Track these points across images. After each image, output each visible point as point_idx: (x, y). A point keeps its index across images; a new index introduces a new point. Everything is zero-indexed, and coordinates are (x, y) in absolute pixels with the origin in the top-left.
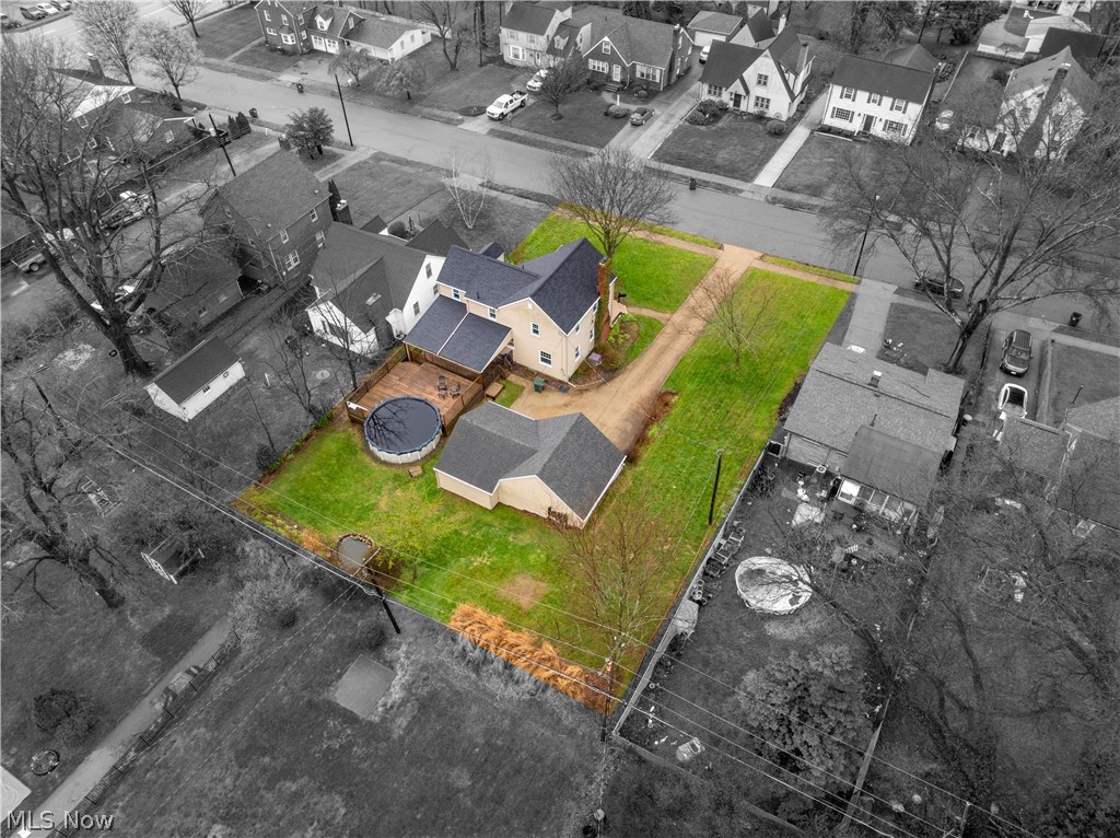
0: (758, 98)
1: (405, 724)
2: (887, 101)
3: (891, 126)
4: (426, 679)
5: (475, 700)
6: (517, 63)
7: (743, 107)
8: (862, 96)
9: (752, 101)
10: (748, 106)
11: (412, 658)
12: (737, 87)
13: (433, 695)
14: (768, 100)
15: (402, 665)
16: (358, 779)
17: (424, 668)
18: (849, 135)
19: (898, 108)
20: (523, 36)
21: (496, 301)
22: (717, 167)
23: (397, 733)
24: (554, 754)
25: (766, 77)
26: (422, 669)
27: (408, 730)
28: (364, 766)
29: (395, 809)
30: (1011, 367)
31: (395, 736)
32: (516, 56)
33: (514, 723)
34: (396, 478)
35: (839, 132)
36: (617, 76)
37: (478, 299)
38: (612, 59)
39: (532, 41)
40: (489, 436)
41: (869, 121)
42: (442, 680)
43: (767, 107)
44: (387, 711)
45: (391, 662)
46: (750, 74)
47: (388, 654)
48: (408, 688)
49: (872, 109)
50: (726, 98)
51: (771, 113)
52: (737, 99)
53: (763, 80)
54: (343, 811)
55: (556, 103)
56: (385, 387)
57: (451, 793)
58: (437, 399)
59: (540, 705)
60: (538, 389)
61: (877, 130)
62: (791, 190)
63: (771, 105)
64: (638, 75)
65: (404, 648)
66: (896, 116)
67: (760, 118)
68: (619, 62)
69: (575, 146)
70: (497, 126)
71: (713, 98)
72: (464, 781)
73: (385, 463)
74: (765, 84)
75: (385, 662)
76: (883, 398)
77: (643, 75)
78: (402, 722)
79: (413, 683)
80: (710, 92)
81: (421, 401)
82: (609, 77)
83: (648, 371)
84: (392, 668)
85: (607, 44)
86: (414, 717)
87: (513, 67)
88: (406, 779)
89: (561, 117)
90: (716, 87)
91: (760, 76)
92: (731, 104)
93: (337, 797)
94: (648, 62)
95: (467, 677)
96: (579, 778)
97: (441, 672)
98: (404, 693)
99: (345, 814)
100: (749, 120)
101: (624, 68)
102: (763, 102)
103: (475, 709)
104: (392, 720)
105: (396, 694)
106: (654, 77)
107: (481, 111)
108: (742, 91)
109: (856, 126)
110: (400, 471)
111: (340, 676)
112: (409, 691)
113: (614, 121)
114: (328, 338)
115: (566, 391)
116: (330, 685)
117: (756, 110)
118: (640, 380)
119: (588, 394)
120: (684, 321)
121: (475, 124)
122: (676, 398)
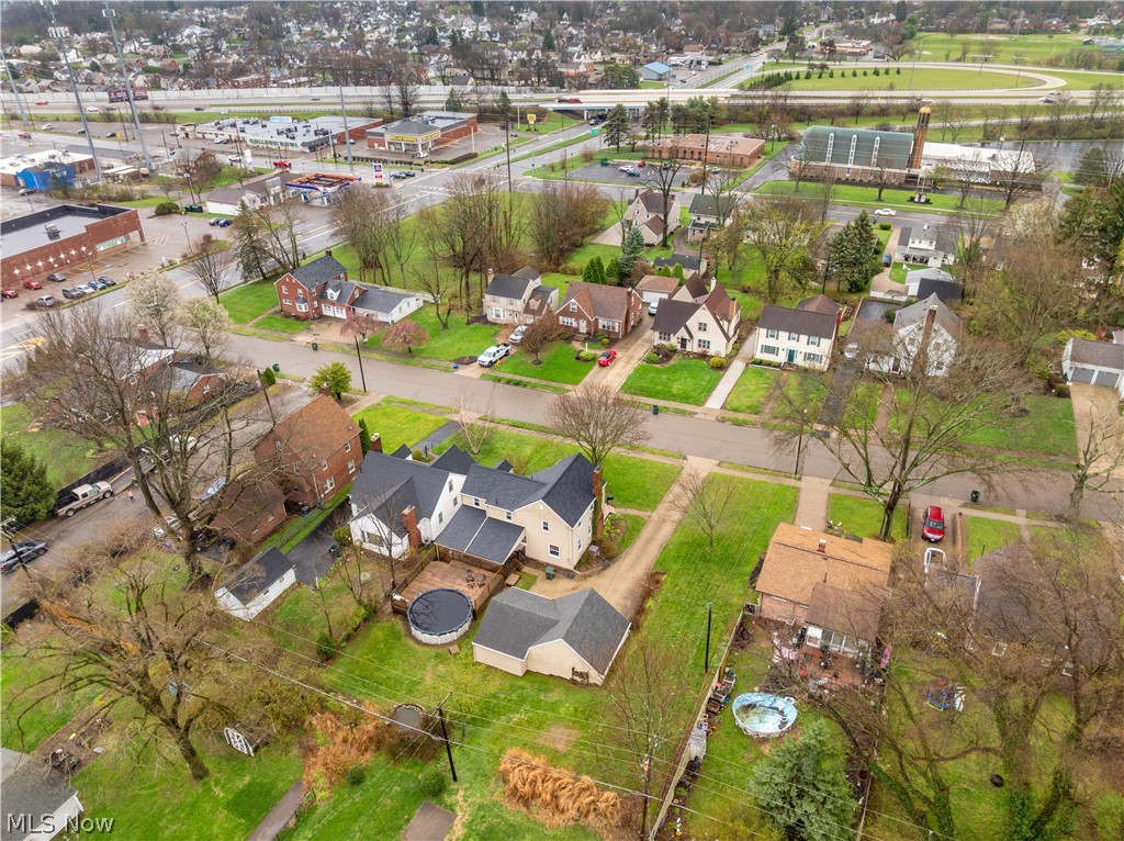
0: (700, 341)
2: (804, 338)
3: (808, 357)
4: (483, 817)
5: (528, 830)
6: (498, 322)
7: (689, 348)
8: (783, 335)
9: (696, 343)
10: (693, 347)
11: (470, 800)
12: (682, 333)
13: (491, 830)
14: (709, 342)
15: (461, 807)
17: (481, 807)
18: (777, 366)
19: (813, 343)
20: (503, 300)
21: (512, 506)
22: (674, 395)
25: (705, 325)
26: (478, 809)
30: (930, 535)
32: (498, 316)
34: (437, 656)
35: (769, 364)
36: (583, 328)
37: (497, 504)
38: (578, 316)
39: (512, 304)
40: (518, 613)
41: (791, 355)
42: (497, 816)
43: (708, 347)
45: (451, 805)
46: (692, 323)
47: (448, 799)
48: (469, 825)
49: (793, 345)
50: (674, 341)
51: (711, 352)
52: (683, 342)
53: (703, 327)
55: (535, 351)
56: (421, 582)
58: (466, 589)
59: (583, 828)
60: (549, 577)
61: (799, 361)
62: (736, 410)
63: (711, 346)
64: (600, 327)
65: (461, 793)
66: (813, 349)
67: (704, 356)
68: (584, 317)
69: (555, 384)
70: (486, 371)
71: (664, 342)
73: (426, 644)
74: (705, 330)
75: (446, 806)
76: (830, 561)
77: (604, 327)
79: (472, 821)
80: (660, 338)
81: (453, 591)
82: (577, 330)
83: (639, 558)
84: (453, 811)
85: (574, 304)
87: (496, 324)
89: (540, 363)
90: (666, 334)
91: (701, 324)
92: (679, 346)
94: (608, 316)
95: (519, 812)
97: (496, 810)
98: (466, 830)
100: (694, 358)
101: (589, 322)
102: (704, 344)
105: (459, 831)
106: (614, 328)
107: (473, 360)
108: (687, 336)
109: (782, 358)
110: (440, 651)
111: (408, 820)
112: (470, 828)
113: (584, 364)
114: (367, 546)
115: (572, 577)
116: (401, 828)
117: (699, 350)
118: (633, 565)
119: (592, 579)
120: (664, 516)
121: (468, 370)
122: (664, 578)
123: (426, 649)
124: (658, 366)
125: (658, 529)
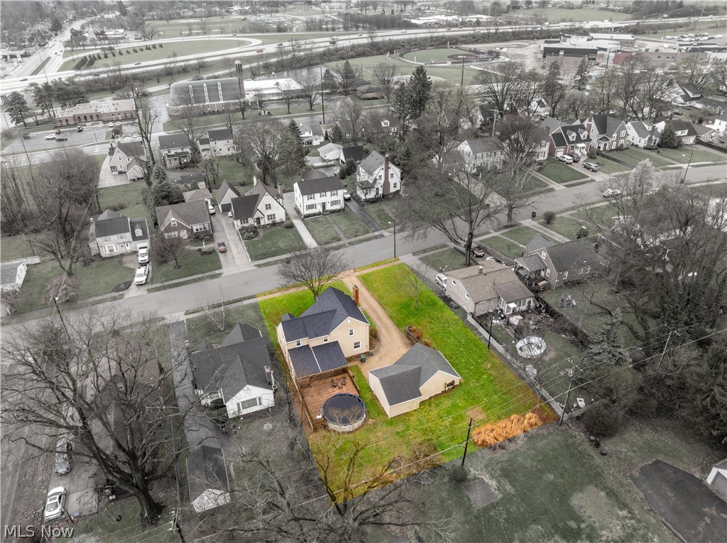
0: (268, 216)
1: (510, 487)
2: (328, 193)
3: (333, 203)
4: (493, 469)
5: (516, 456)
6: (115, 254)
7: (262, 223)
8: (317, 195)
9: (266, 218)
10: (264, 221)
11: (479, 469)
12: (257, 215)
13: (503, 470)
14: (274, 215)
15: (479, 474)
16: (527, 515)
17: (486, 467)
18: (319, 214)
19: (334, 194)
20: (114, 238)
21: (326, 331)
22: (286, 250)
23: (513, 491)
24: (556, 444)
25: (269, 205)
27: (514, 486)
28: (522, 510)
29: (550, 506)
30: (480, 254)
31: (514, 493)
32: (111, 251)
33: (535, 450)
34: (368, 430)
35: (314, 215)
36: (184, 234)
39: (122, 238)
40: (399, 377)
41: (324, 205)
42: (497, 464)
43: (274, 218)
44: (499, 490)
45: (475, 477)
46: (261, 206)
47: (469, 477)
48: (492, 477)
49: (324, 199)
50: (251, 221)
51: (278, 220)
52: (258, 220)
53: (268, 207)
54: (540, 527)
57: (552, 483)
58: (339, 391)
60: (363, 361)
61: (329, 207)
62: (328, 243)
63: (276, 216)
64: (195, 231)
65: (472, 469)
66: (335, 198)
67: (274, 224)
68: (183, 228)
69: (207, 274)
70: (147, 287)
71: (246, 225)
72: (551, 477)
73: (355, 430)
74: (270, 208)
75: (473, 480)
76: (488, 275)
77: (197, 230)
78: (508, 487)
79: (491, 474)
80: (241, 223)
81: (335, 396)
82: (179, 239)
83: (386, 328)
84: (478, 478)
85: (173, 221)
86: (509, 481)
87: (112, 257)
88: (538, 496)
89: (180, 267)
90: (245, 219)
91: (266, 205)
92: (256, 224)
93: (531, 526)
94: (199, 222)
95: (503, 453)
97: (493, 462)
98: (494, 480)
99: (542, 527)
100: (268, 228)
101: (188, 230)
102: (272, 217)
103: (520, 459)
104: (505, 490)
105: (493, 483)
106: (205, 228)
107: (129, 284)
108: (261, 216)
109: (319, 209)
110: (366, 427)
111: (469, 500)
112: (494, 478)
113: (210, 255)
114: (245, 412)
115: (372, 355)
116: (471, 505)
117: (270, 222)
118: (389, 332)
119: (381, 349)
120: (369, 304)
121: (133, 292)
122: (414, 327)
123: (358, 432)
124: (256, 239)
125: (375, 312)
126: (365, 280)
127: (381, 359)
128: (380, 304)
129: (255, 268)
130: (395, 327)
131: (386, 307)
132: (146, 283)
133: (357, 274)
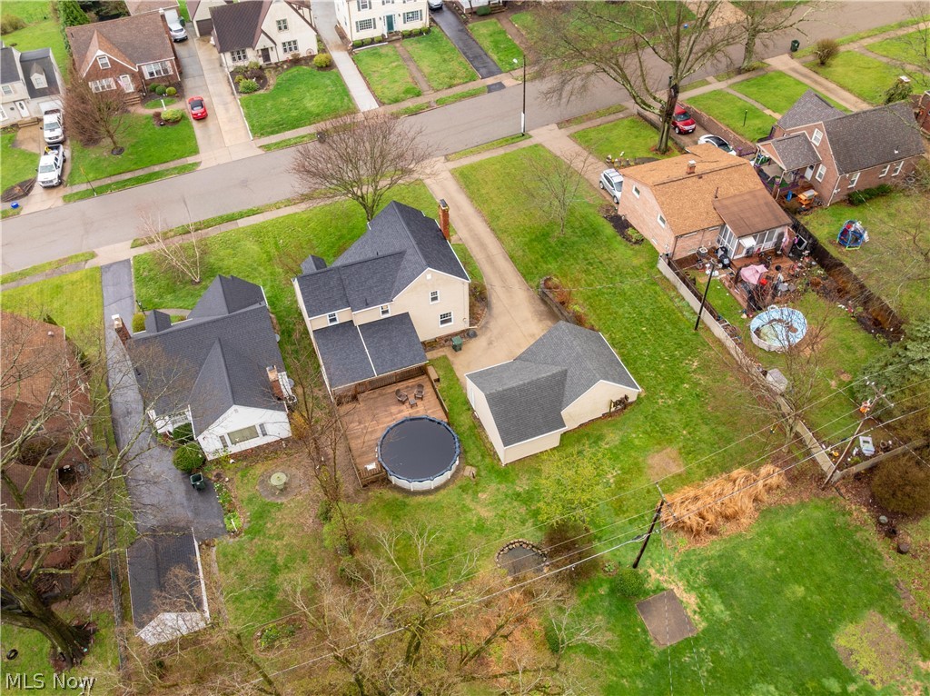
0: (284, 44)
1: (722, 607)
3: (408, 17)
4: (691, 571)
5: (735, 548)
7: (274, 59)
9: (280, 48)
10: (278, 56)
11: (665, 570)
12: (262, 42)
13: (710, 574)
14: (295, 42)
15: (666, 581)
16: (750, 664)
17: (680, 567)
18: (382, 39)
21: (385, 295)
22: (318, 115)
23: (726, 616)
24: (812, 526)
25: (284, 21)
26: (679, 569)
27: (729, 606)
28: (741, 654)
29: (794, 649)
30: (687, 128)
31: (728, 619)
33: (772, 535)
34: (464, 489)
35: (372, 41)
36: (127, 84)
37: (367, 305)
38: (117, 70)
39: (7, 92)
41: (390, 21)
42: (701, 561)
43: (296, 48)
44: (701, 613)
45: (657, 587)
46: (268, 24)
47: (650, 585)
48: (691, 587)
49: (389, 9)
50: (252, 57)
51: (302, 52)
52: (265, 54)
53: (282, 25)
54: (772, 688)
57: (802, 604)
58: (411, 411)
59: (769, 510)
60: (456, 348)
61: (400, 26)
62: (396, 101)
63: (299, 45)
64: (147, 77)
65: (652, 571)
66: (410, 7)
67: (296, 61)
68: (124, 71)
69: (171, 165)
70: (63, 191)
71: (241, 63)
72: (800, 591)
73: (437, 489)
74: (286, 27)
75: (654, 592)
76: (705, 177)
77: (152, 74)
78: (718, 607)
79: (688, 581)
80: (234, 59)
81: (403, 422)
82: (120, 92)
84: (664, 589)
85: (102, 58)
86: (721, 597)
88: (773, 628)
89: (121, 151)
90: (239, 53)
91: (279, 22)
92: (261, 62)
93: (757, 686)
94: (149, 57)
95: (713, 542)
96: (840, 520)
97: (693, 558)
98: (693, 593)
99: (776, 688)
100: (289, 68)
101: (133, 75)
102: (290, 45)
103: (743, 553)
104: (713, 614)
105: (690, 600)
106: (166, 71)
107: (27, 188)
108: (269, 44)
109: (381, 29)
110: (458, 483)
111: (645, 631)
112: (693, 588)
113: (176, 127)
114: (234, 449)
115: (475, 335)
116: (648, 643)
117: (289, 56)
118: (508, 288)
119: (492, 325)
120: (471, 230)
121: (37, 202)
122: (555, 280)
123: (443, 492)
124: (262, 92)
125: (483, 246)
126: (466, 179)
127: (490, 343)
128: (493, 230)
129: (260, 152)
130: (520, 278)
131: (504, 236)
132: (60, 184)
133: (451, 165)
